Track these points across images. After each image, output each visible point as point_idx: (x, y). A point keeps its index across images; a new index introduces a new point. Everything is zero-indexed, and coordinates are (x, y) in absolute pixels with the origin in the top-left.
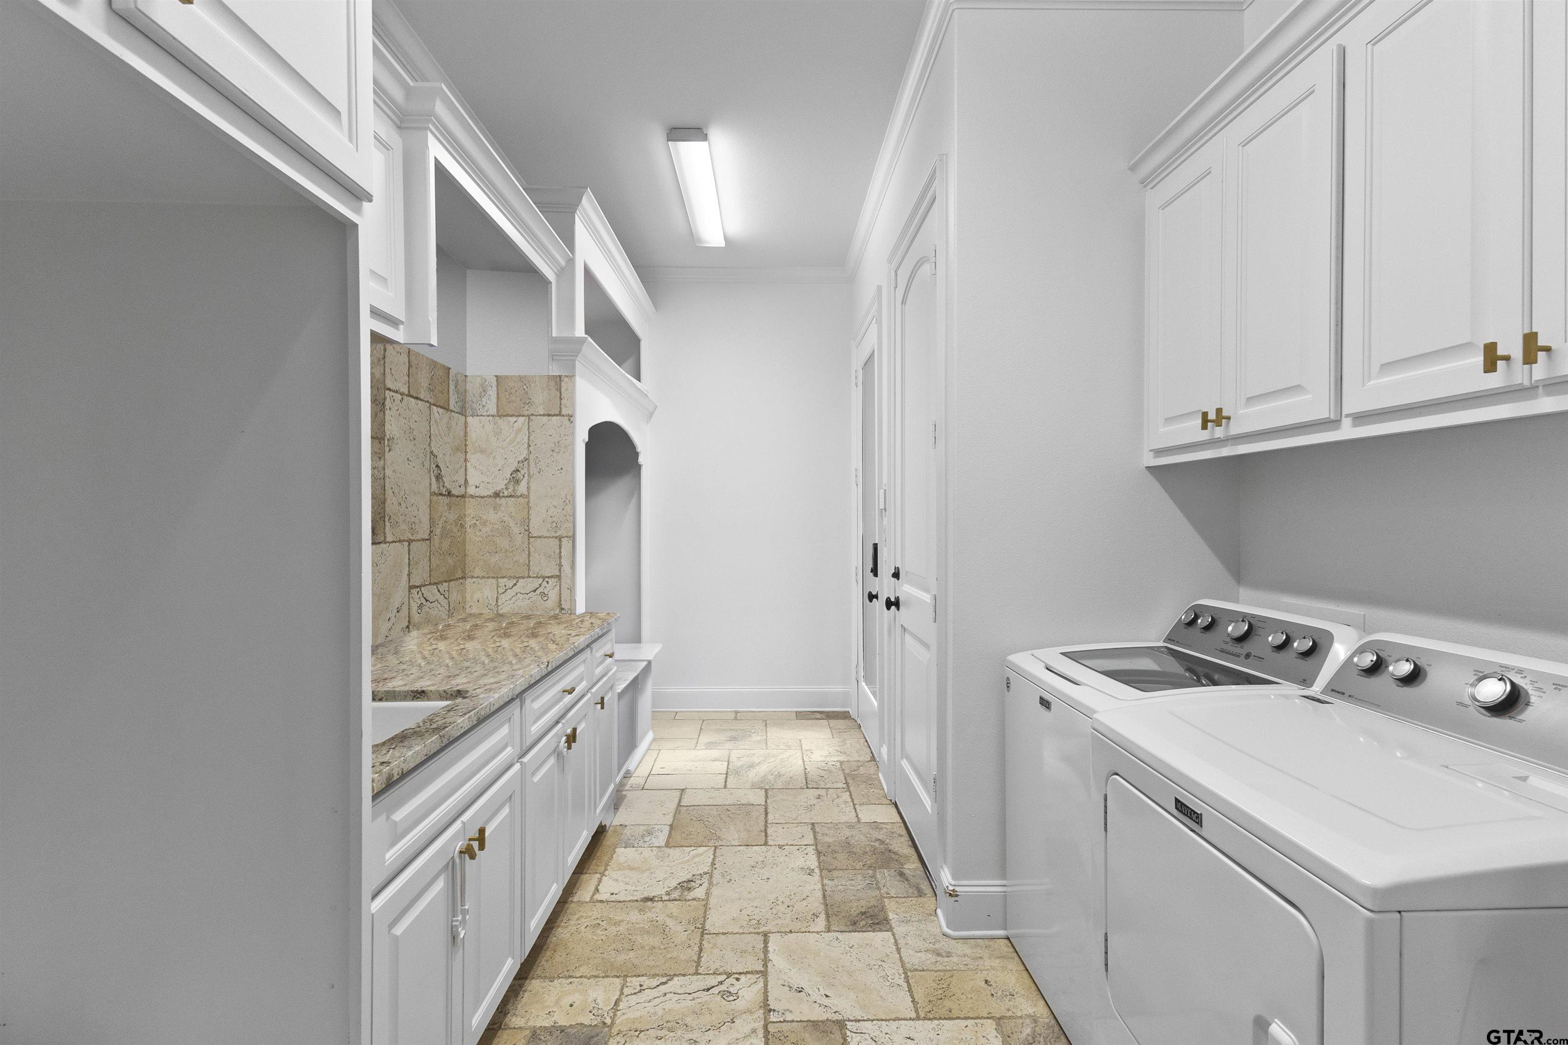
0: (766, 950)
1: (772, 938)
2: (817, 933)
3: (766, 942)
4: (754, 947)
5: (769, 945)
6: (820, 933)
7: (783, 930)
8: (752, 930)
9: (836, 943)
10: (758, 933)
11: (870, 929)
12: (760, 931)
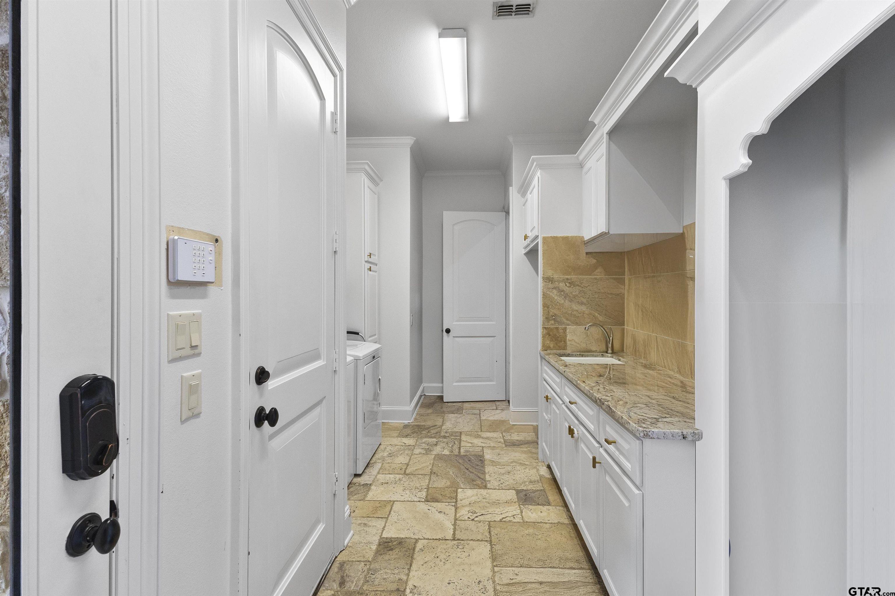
0: (455, 530)
1: (450, 537)
2: (424, 539)
3: (454, 534)
4: (461, 532)
5: (452, 533)
6: (423, 538)
7: (443, 541)
8: (462, 542)
9: (416, 532)
10: (458, 540)
11: (393, 539)
12: (458, 541)
